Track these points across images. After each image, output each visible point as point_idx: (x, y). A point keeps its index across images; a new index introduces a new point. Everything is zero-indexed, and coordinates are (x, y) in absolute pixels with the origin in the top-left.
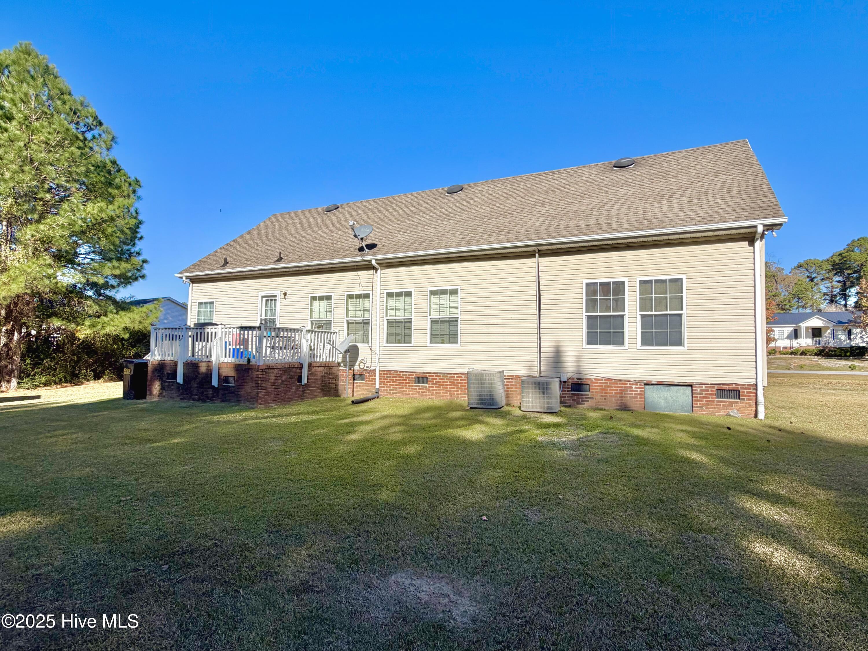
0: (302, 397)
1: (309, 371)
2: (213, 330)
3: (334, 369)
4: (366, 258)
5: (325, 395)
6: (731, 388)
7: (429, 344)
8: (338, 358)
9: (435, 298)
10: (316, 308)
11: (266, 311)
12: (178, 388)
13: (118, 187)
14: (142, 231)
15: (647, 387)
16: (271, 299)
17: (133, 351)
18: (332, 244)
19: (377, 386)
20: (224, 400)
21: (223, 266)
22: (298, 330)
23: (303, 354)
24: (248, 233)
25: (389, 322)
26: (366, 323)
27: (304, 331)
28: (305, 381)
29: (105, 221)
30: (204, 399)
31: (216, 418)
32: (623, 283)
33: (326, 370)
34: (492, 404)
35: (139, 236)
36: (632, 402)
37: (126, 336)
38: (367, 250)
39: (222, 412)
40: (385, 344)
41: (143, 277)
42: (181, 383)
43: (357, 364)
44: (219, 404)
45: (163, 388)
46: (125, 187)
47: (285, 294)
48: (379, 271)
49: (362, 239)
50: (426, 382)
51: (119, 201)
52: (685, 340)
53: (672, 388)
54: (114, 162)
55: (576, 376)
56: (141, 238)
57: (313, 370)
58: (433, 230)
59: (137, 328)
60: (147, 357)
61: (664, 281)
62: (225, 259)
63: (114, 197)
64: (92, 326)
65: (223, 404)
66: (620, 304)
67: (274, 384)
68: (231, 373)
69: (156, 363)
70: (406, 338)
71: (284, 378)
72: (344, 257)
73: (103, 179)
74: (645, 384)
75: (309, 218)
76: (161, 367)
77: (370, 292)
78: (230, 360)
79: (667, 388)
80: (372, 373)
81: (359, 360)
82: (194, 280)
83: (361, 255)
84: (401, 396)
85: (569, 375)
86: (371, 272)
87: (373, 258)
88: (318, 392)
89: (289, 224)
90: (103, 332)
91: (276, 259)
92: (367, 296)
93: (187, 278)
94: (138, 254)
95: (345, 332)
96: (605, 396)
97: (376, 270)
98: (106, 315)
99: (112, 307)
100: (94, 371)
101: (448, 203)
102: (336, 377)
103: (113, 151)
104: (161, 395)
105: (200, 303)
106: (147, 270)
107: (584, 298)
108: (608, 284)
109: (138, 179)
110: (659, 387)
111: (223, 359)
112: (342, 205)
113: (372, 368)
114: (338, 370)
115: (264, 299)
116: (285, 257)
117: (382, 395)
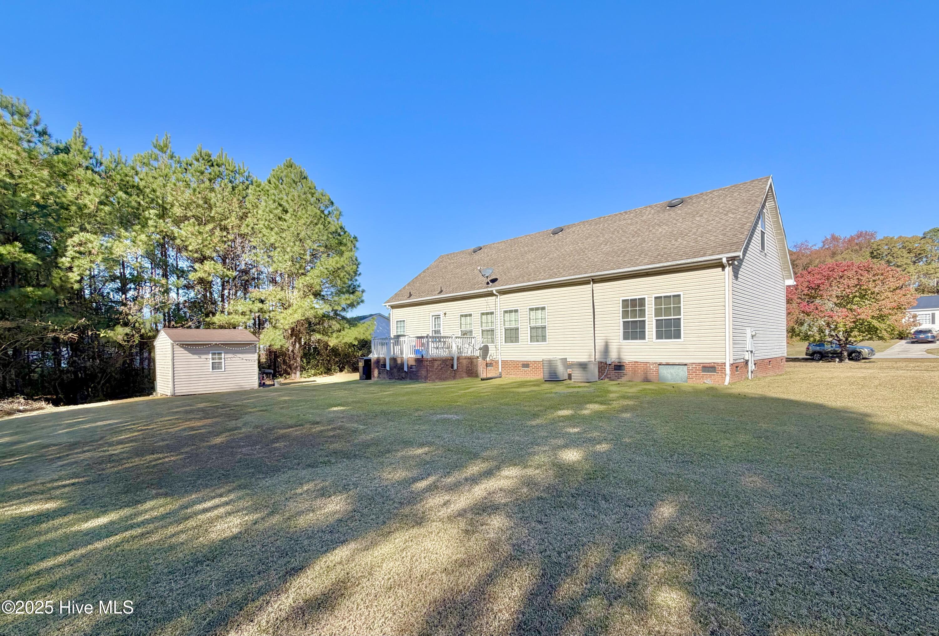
0: (454, 378)
1: (457, 361)
2: (404, 339)
3: (475, 360)
4: (489, 289)
5: (469, 376)
6: (711, 365)
7: (529, 343)
8: (477, 353)
9: (532, 313)
10: (463, 322)
11: (435, 324)
12: (387, 373)
13: (346, 245)
14: (360, 270)
15: (660, 366)
16: (437, 317)
17: (360, 353)
18: (473, 279)
19: (500, 371)
20: (411, 379)
21: (409, 297)
22: (450, 337)
23: (453, 351)
24: (424, 272)
25: (506, 330)
26: (493, 331)
27: (454, 338)
28: (455, 367)
29: (339, 269)
30: (402, 379)
31: (405, 386)
32: (644, 299)
33: (469, 360)
34: (556, 378)
35: (358, 273)
36: (651, 376)
37: (356, 343)
38: (491, 284)
39: (409, 384)
40: (504, 343)
41: (362, 301)
42: (389, 369)
43: (488, 357)
44: (408, 381)
45: (379, 373)
46: (349, 244)
47: (445, 314)
48: (499, 297)
49: (487, 277)
50: (528, 368)
51: (347, 254)
52: (682, 335)
53: (675, 367)
54: (341, 228)
55: (617, 361)
56: (360, 274)
57: (461, 361)
58: (533, 267)
59: (362, 338)
60: (371, 356)
61: (669, 297)
62: (410, 293)
63: (343, 252)
64: (337, 337)
65: (411, 381)
66: (642, 313)
67: (436, 369)
68: (413, 363)
69: (375, 359)
70: (516, 340)
71: (442, 366)
72: (478, 289)
73: (336, 241)
74: (659, 365)
75: (462, 258)
76: (378, 361)
77: (494, 311)
78: (413, 356)
79: (672, 367)
80: (497, 362)
81: (489, 354)
82: (393, 307)
83: (487, 287)
84: (514, 376)
85: (613, 360)
86: (494, 297)
87: (494, 289)
88: (464, 375)
89: (450, 264)
90: (344, 341)
91: (439, 292)
92: (492, 313)
93: (389, 306)
94: (359, 286)
95: (481, 336)
96: (635, 372)
97: (497, 296)
98: (344, 330)
99: (347, 325)
100: (339, 366)
101: (550, 243)
102: (476, 366)
103: (340, 220)
104: (378, 377)
105: (397, 322)
106: (365, 297)
107: (621, 310)
108: (635, 300)
109: (356, 236)
110: (667, 366)
111: (410, 356)
112: (484, 246)
113: (497, 359)
114: (478, 361)
115: (434, 317)
116: (444, 290)
117: (503, 376)
